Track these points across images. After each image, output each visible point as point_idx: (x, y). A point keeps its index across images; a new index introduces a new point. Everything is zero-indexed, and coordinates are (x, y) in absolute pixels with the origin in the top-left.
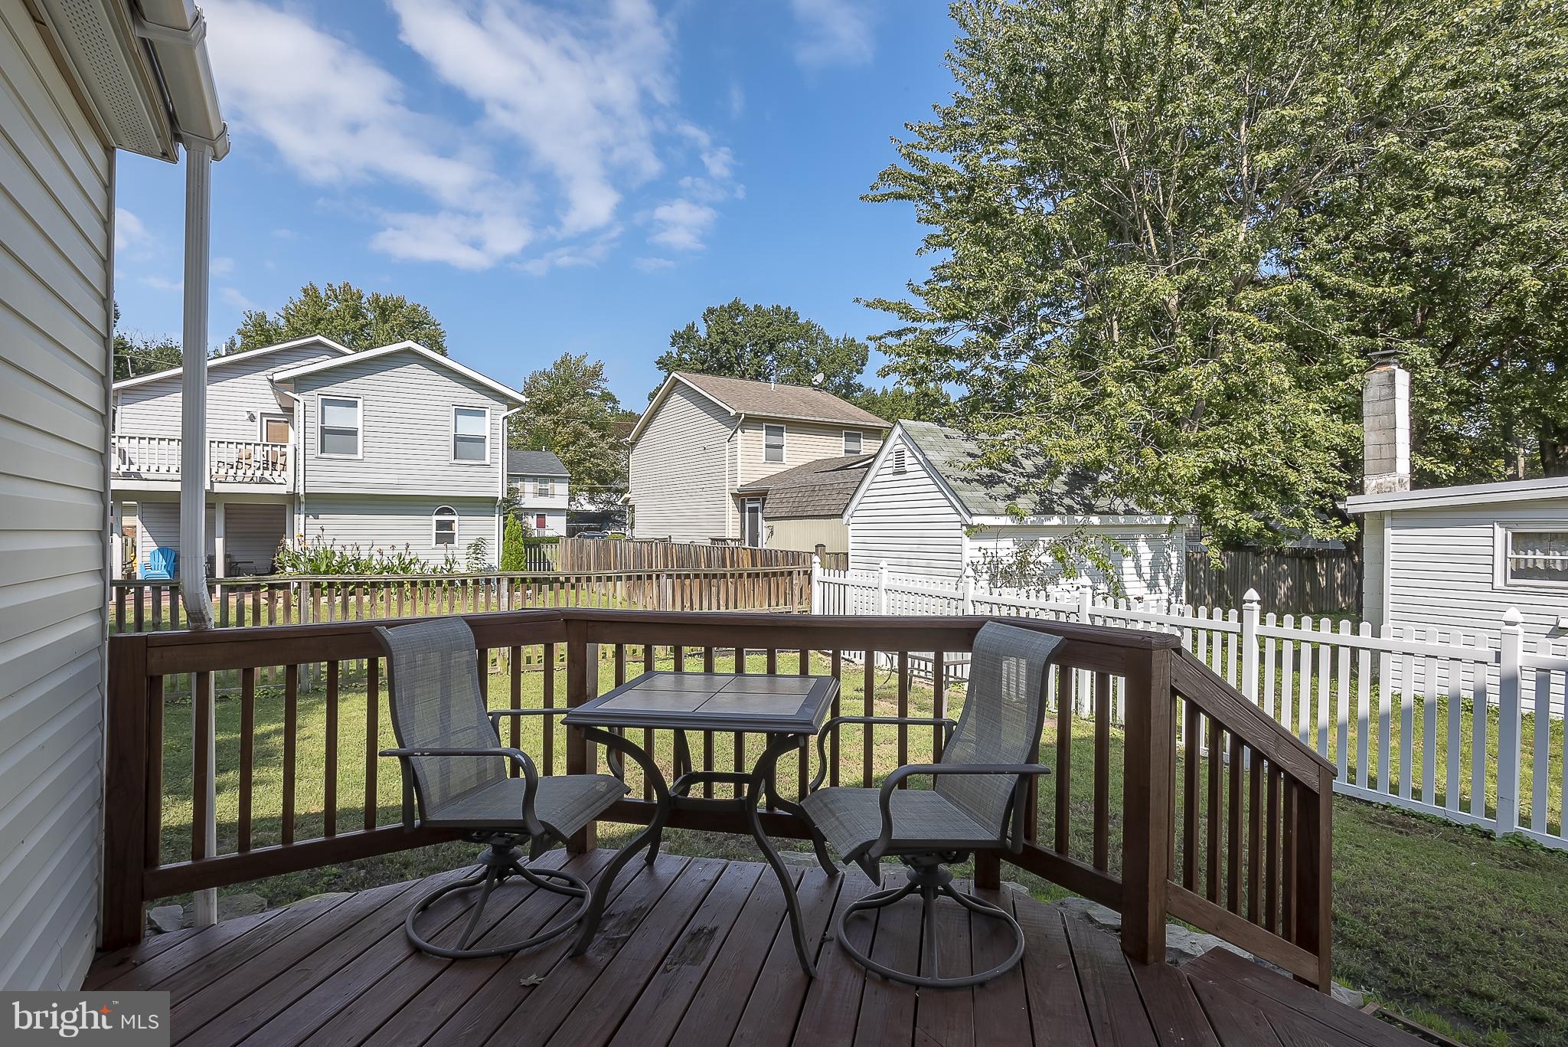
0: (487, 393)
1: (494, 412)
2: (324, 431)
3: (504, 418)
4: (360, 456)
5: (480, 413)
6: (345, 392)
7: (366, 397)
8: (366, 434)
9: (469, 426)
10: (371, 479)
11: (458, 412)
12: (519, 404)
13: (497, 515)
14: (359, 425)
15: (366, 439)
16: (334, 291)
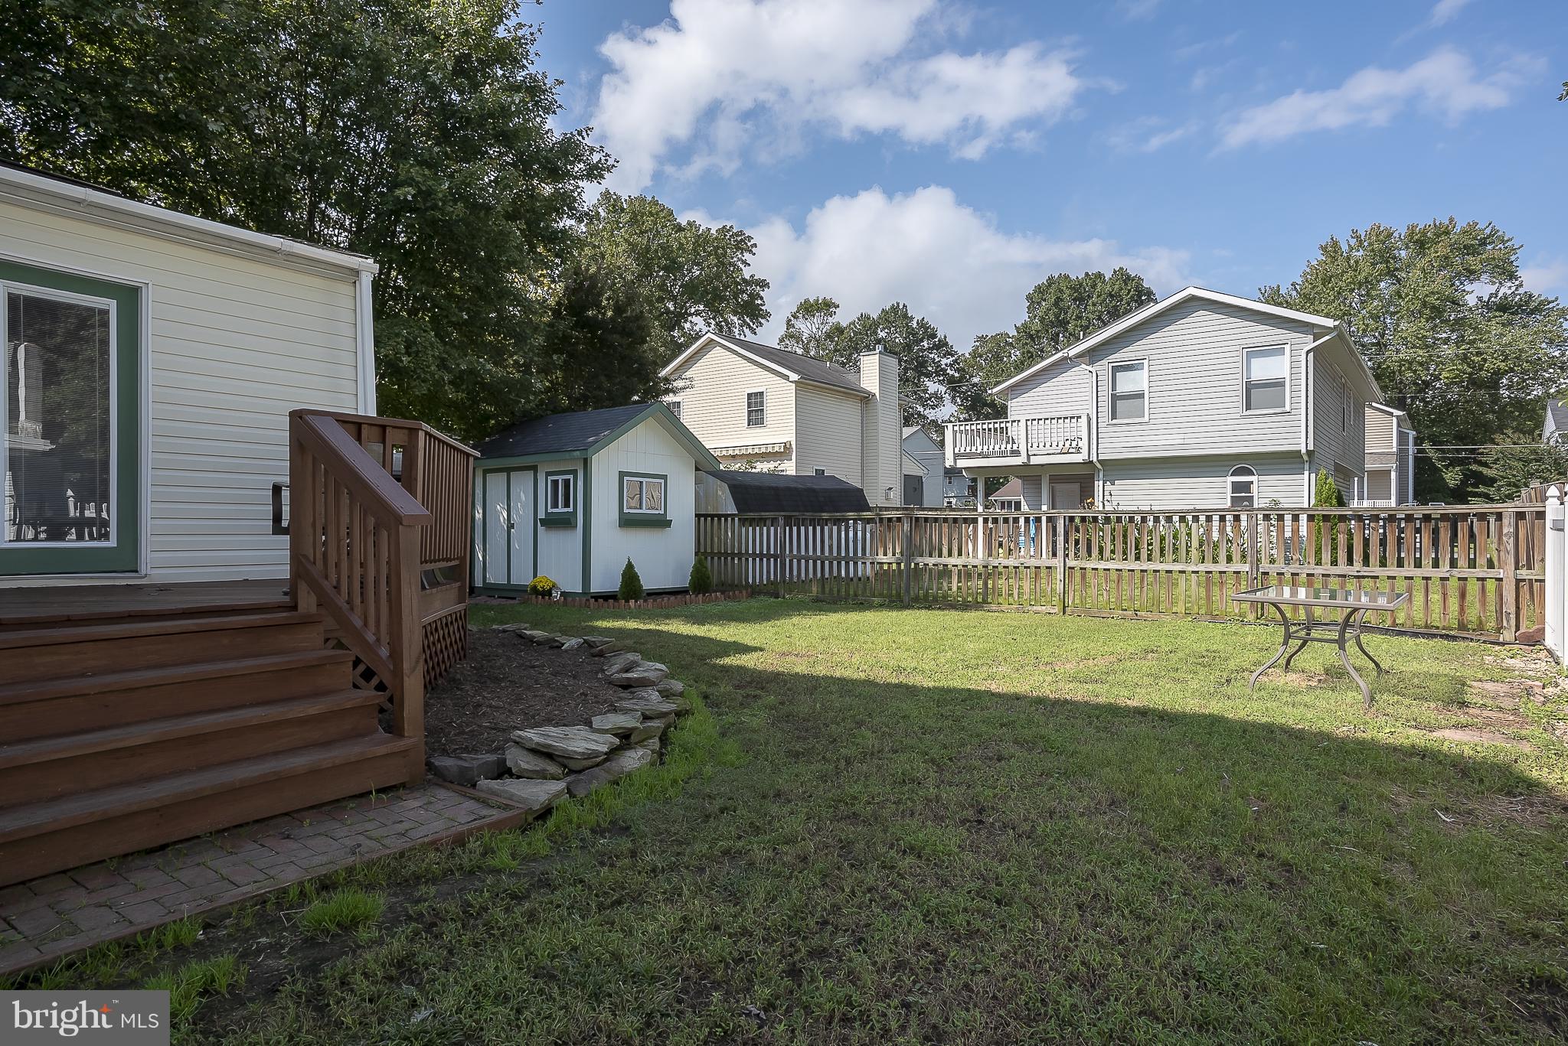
0: (1287, 325)
1: (1294, 347)
2: (1115, 398)
3: (1308, 352)
4: (1146, 419)
5: (1275, 350)
6: (1132, 356)
7: (1151, 357)
8: (1152, 395)
9: (1263, 369)
10: (1161, 440)
11: (1250, 355)
12: (1327, 330)
13: (1306, 473)
14: (1144, 386)
15: (1152, 400)
16: (1358, 237)
